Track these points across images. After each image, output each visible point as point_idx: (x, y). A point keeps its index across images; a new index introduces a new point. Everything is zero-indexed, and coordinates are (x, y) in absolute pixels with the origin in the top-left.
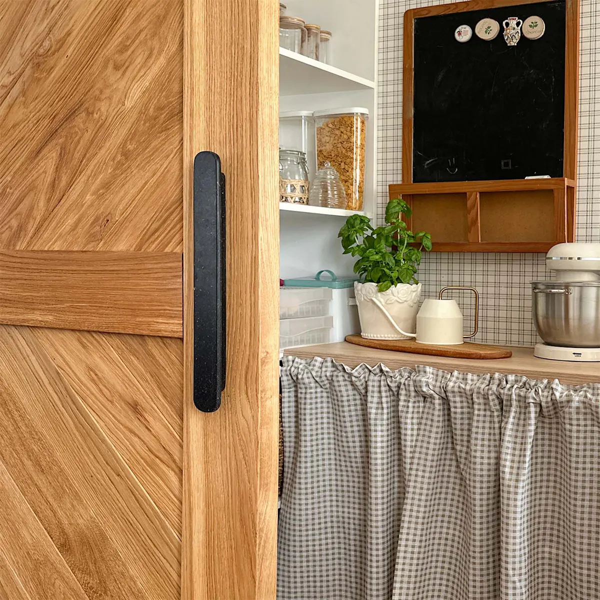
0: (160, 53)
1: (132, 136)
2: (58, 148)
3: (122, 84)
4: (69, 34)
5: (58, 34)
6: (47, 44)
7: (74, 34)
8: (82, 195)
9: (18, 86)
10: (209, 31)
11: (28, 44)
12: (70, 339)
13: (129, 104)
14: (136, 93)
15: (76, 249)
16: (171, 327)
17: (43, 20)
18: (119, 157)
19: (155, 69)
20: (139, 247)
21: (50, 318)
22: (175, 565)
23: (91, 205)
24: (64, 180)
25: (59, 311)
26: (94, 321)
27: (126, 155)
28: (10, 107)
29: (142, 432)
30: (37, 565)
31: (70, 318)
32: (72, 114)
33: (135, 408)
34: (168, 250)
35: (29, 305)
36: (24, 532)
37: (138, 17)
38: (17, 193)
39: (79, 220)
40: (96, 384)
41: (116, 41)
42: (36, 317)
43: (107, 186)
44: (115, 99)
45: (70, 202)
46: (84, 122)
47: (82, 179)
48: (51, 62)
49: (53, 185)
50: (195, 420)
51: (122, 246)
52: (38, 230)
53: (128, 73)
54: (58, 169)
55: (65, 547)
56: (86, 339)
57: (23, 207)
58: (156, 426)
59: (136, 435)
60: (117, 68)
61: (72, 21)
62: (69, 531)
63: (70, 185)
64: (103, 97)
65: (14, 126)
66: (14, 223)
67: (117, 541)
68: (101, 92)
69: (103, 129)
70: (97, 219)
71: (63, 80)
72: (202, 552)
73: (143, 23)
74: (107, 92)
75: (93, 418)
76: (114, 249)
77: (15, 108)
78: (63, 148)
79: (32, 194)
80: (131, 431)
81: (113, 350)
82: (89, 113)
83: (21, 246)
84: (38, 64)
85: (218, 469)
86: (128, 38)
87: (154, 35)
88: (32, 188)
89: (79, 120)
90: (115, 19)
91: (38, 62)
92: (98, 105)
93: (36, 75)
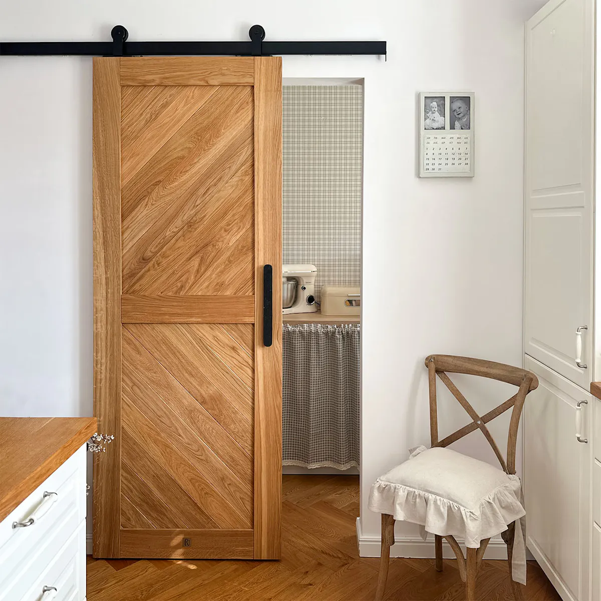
0: (243, 228)
1: (232, 255)
2: (200, 258)
3: (228, 237)
4: (205, 216)
5: (199, 216)
6: (195, 219)
7: (207, 216)
8: (211, 275)
9: (180, 233)
10: (264, 225)
11: (185, 218)
12: (206, 327)
13: (231, 244)
14: (234, 240)
15: (208, 294)
16: (250, 320)
17: (192, 210)
18: (227, 262)
19: (241, 233)
20: (235, 294)
21: (199, 320)
22: (251, 400)
23: (216, 278)
24: (203, 269)
25: (203, 317)
26: (220, 320)
27: (230, 262)
28: (177, 241)
29: (237, 356)
30: (191, 412)
31: (209, 319)
32: (206, 245)
33: (234, 348)
34: (247, 294)
35: (191, 315)
36: (184, 401)
37: (234, 215)
38: (180, 274)
39: (209, 284)
40: (217, 342)
41: (224, 223)
42: (194, 319)
43: (222, 272)
44: (225, 241)
45: (205, 277)
46: (212, 249)
47: (211, 269)
48: (197, 226)
49: (198, 271)
50: (260, 351)
51: (228, 293)
52: (190, 288)
53: (230, 233)
54: (200, 265)
55: (203, 402)
56: (213, 326)
57: (184, 278)
58: (243, 354)
59: (234, 358)
60: (226, 231)
61: (206, 212)
62: (206, 396)
63: (205, 271)
64: (220, 240)
65: (178, 248)
66: (179, 285)
67: (227, 396)
68: (219, 239)
69: (219, 253)
70: (218, 283)
71: (202, 233)
72: (263, 392)
73: (236, 217)
74: (222, 239)
75: (216, 354)
76: (225, 294)
77: (179, 241)
78: (202, 258)
79: (187, 274)
80: (232, 357)
81: (224, 328)
82: (214, 246)
83: (182, 293)
84: (191, 226)
85: (268, 364)
86: (230, 221)
87: (241, 221)
88: (188, 271)
89: (210, 248)
90: (225, 213)
91: (190, 225)
92: (218, 243)
93: (190, 229)
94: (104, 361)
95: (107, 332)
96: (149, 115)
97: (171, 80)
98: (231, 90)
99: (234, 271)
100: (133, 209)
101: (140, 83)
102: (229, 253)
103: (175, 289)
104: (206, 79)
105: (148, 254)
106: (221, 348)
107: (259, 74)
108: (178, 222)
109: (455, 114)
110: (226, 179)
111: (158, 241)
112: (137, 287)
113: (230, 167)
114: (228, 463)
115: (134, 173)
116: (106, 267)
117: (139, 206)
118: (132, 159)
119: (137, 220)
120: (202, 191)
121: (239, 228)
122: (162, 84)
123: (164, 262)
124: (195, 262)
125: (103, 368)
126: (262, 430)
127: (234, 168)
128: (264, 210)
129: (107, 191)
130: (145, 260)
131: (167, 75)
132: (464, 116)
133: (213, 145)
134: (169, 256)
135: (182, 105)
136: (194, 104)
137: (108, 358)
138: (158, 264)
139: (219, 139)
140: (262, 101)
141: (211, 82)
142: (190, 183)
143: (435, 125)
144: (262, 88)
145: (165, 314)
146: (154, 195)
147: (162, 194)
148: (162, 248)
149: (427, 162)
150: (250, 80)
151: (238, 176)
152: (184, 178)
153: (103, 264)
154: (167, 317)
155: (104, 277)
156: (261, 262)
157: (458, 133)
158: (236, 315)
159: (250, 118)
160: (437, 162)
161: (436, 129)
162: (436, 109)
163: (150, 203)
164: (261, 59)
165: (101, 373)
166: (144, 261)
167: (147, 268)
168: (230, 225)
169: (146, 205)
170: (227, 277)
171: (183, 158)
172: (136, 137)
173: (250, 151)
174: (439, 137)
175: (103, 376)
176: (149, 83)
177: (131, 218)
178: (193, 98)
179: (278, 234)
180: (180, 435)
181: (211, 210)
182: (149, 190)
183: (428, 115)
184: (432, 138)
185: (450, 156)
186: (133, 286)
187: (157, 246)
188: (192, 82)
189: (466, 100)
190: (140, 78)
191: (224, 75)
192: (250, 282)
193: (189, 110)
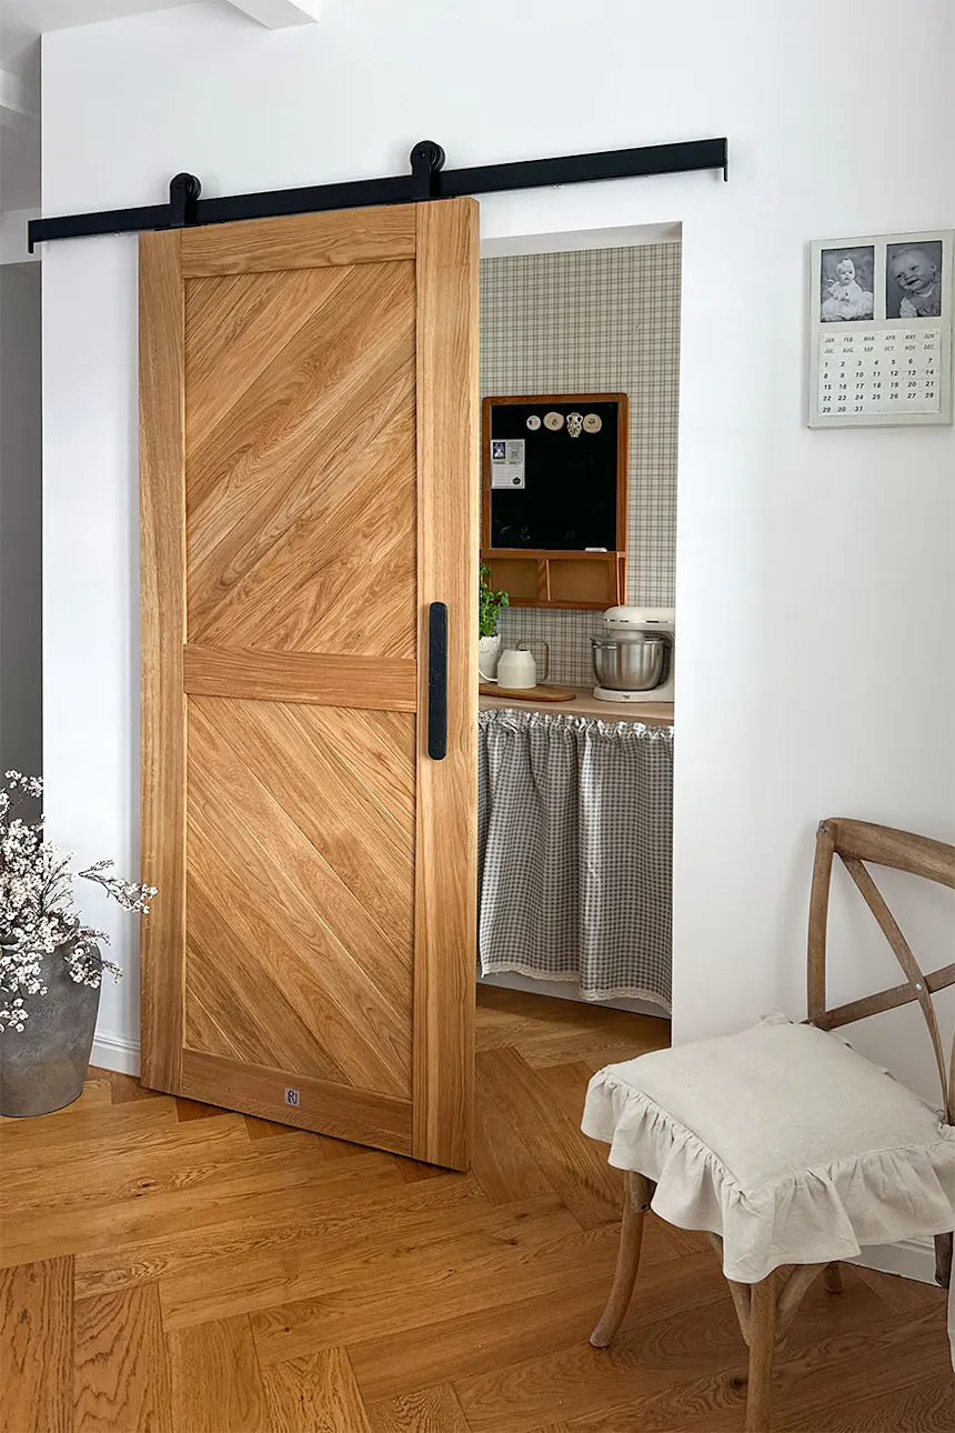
0: (399, 530)
1: (378, 581)
2: (319, 584)
3: (369, 547)
4: (327, 509)
5: (317, 507)
6: (308, 512)
7: (331, 509)
8: (338, 617)
9: (282, 541)
10: (436, 525)
11: (292, 510)
12: (329, 711)
13: (375, 561)
14: (380, 555)
15: (333, 652)
16: (408, 706)
17: (305, 496)
18: (368, 595)
19: (395, 541)
20: (383, 654)
21: (315, 698)
22: (411, 857)
23: (347, 623)
24: (324, 606)
25: (321, 693)
26: (352, 701)
27: (373, 594)
28: (278, 552)
29: (385, 772)
30: (301, 863)
31: (332, 699)
32: (330, 562)
33: (379, 757)
34: (403, 657)
35: (299, 689)
36: (290, 842)
37: (381, 507)
38: (284, 612)
39: (336, 633)
40: (349, 741)
41: (363, 519)
42: (304, 696)
43: (358, 612)
44: (364, 557)
45: (330, 619)
46: (340, 569)
47: (339, 606)
48: (312, 525)
49: (315, 609)
50: (426, 765)
51: (371, 651)
52: (302, 637)
53: (374, 541)
54: (318, 597)
55: (324, 848)
56: (342, 712)
57: (290, 621)
58: (394, 768)
59: (380, 774)
60: (365, 536)
61: (330, 500)
62: (328, 839)
63: (329, 609)
64: (355, 554)
65: (280, 566)
66: (282, 632)
67: (367, 844)
68: (353, 550)
69: (354, 576)
70: (350, 634)
71: (323, 538)
72: (431, 845)
73: (386, 510)
74: (357, 552)
75: (347, 764)
76: (364, 654)
77: (282, 552)
78: (322, 584)
79: (296, 613)
80: (377, 772)
81: (361, 716)
82: (344, 564)
83: (288, 647)
84: (302, 526)
85: (442, 796)
86: (374, 518)
87: (394, 518)
89: (336, 567)
90: (364, 505)
91: (302, 524)
92: (351, 559)
93: (300, 532)
94: (156, 755)
95: (161, 708)
96: (231, 328)
97: (265, 261)
98: (375, 270)
99: (380, 612)
100: (206, 496)
101: (213, 271)
102: (371, 578)
103: (274, 640)
104: (327, 254)
105: (230, 575)
106: (356, 752)
107: (425, 236)
108: (281, 519)
109: (903, 283)
110: (365, 437)
111: (244, 553)
112: (211, 632)
113: (372, 417)
114: (368, 969)
115: (208, 431)
116: (160, 594)
117: (215, 491)
118: (201, 410)
119: (210, 515)
120: (322, 461)
121: (390, 532)
122: (252, 270)
123: (257, 589)
124: (310, 593)
125: (156, 768)
126: (429, 919)
127: (379, 420)
128: (436, 498)
129: (160, 463)
130: (225, 585)
131: (258, 253)
132: (924, 287)
133: (342, 375)
134: (263, 580)
135: (288, 304)
136: (308, 302)
137: (164, 753)
138: (247, 594)
139: (354, 363)
140: (431, 287)
141: (336, 260)
142: (302, 447)
143: (849, 311)
144: (432, 259)
145: (255, 683)
146: (239, 470)
147: (252, 467)
148: (253, 565)
149: (827, 393)
150: (409, 249)
151: (388, 434)
152: (290, 438)
153: (155, 589)
154: (258, 688)
155: (156, 610)
156: (428, 597)
157: (908, 325)
158: (381, 695)
159: (410, 321)
160: (851, 392)
161: (851, 319)
162: (853, 276)
163: (232, 484)
164: (429, 206)
165: (152, 776)
166: (223, 587)
167: (226, 601)
168: (373, 525)
169: (227, 487)
170: (370, 622)
171: (287, 402)
172: (211, 367)
173: (409, 387)
174: (858, 336)
175: (156, 780)
176: (228, 270)
177: (201, 510)
178: (306, 291)
179: (462, 545)
180: (282, 903)
181: (339, 496)
182: (232, 462)
183: (831, 289)
184: (839, 338)
185: (886, 379)
186: (205, 630)
187: (244, 561)
188: (301, 262)
189: (933, 249)
190: (212, 263)
191: (358, 243)
192: (410, 636)
193: (298, 315)
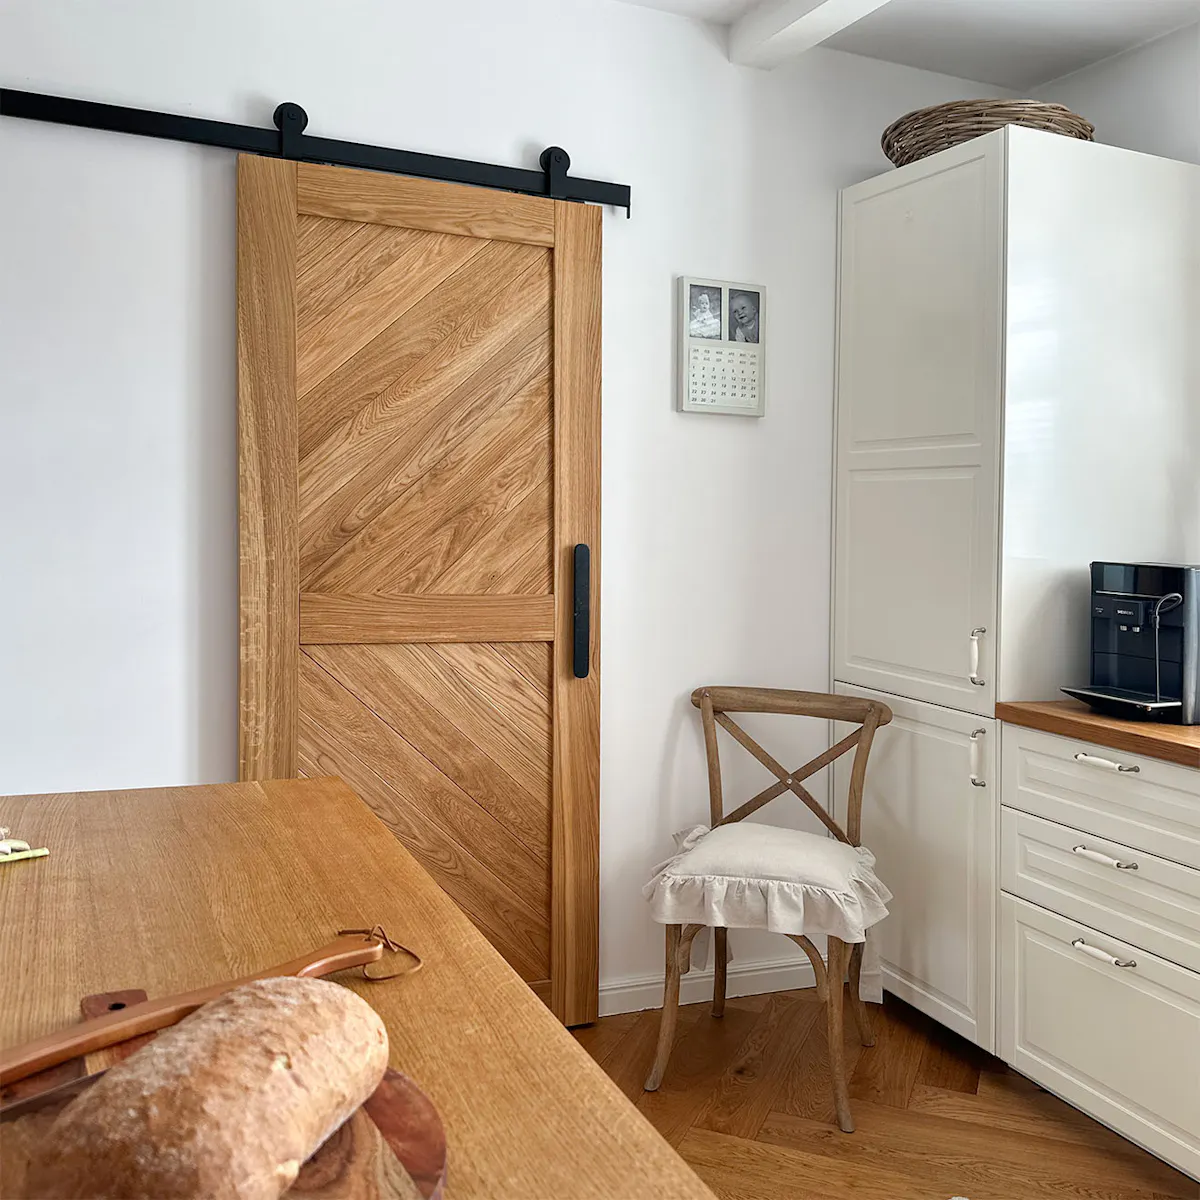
0: (532, 482)
1: (512, 528)
2: (453, 529)
3: (504, 497)
4: (462, 460)
5: (453, 458)
6: (444, 463)
7: (466, 461)
8: (473, 560)
9: (415, 488)
10: (572, 478)
11: (426, 460)
12: (464, 648)
13: (509, 509)
14: (515, 501)
15: (467, 593)
16: (546, 636)
17: (439, 447)
18: (502, 539)
19: (528, 492)
20: (516, 592)
21: (452, 636)
23: (481, 566)
24: (458, 550)
25: (459, 631)
27: (508, 539)
28: (409, 499)
29: (518, 696)
30: (434, 795)
31: (471, 635)
32: (464, 510)
33: (515, 684)
34: (539, 593)
35: (436, 629)
36: (422, 777)
37: (515, 461)
38: (414, 557)
39: (471, 576)
40: (483, 673)
41: (499, 470)
42: (443, 636)
43: (493, 555)
44: (501, 503)
45: (463, 563)
46: (474, 516)
47: (474, 550)
48: (447, 475)
49: (448, 553)
50: (562, 687)
51: (505, 590)
52: (434, 581)
53: (508, 491)
54: (452, 542)
55: (458, 777)
56: (476, 647)
57: (422, 565)
58: (531, 693)
59: (515, 700)
60: (500, 486)
61: (465, 453)
62: (462, 766)
63: (461, 554)
64: (490, 502)
65: (411, 512)
66: (413, 576)
67: (502, 764)
68: (488, 499)
69: (488, 523)
70: (485, 575)
71: (455, 488)
73: (520, 464)
74: (493, 500)
75: (479, 692)
76: (499, 593)
77: (414, 500)
78: (457, 531)
79: (429, 558)
80: (511, 698)
81: (495, 650)
82: (479, 511)
83: (419, 591)
84: (435, 475)
86: (509, 470)
87: (528, 470)
88: (430, 553)
89: (471, 514)
90: (500, 457)
91: (435, 473)
92: (486, 506)
93: (433, 481)
94: (261, 714)
95: (270, 662)
96: (354, 274)
97: (399, 216)
98: (511, 249)
99: (516, 554)
100: (321, 441)
101: (337, 214)
102: (505, 525)
103: (404, 584)
104: (468, 224)
105: (352, 521)
106: (491, 683)
107: (563, 228)
108: (413, 468)
109: (737, 316)
110: (502, 398)
111: (369, 499)
112: (329, 579)
113: (509, 379)
114: (503, 875)
115: (324, 374)
116: (269, 542)
117: (334, 436)
118: (317, 351)
119: (327, 461)
120: (458, 415)
121: (525, 483)
122: (383, 223)
123: (385, 536)
124: (444, 538)
125: (262, 727)
126: (566, 820)
127: (516, 382)
128: (572, 455)
129: (270, 403)
130: (345, 532)
131: (392, 207)
132: (749, 322)
133: (479, 339)
134: (393, 527)
135: (420, 262)
136: (443, 265)
137: (272, 710)
138: (373, 540)
139: (490, 330)
140: (569, 277)
141: (478, 232)
142: (433, 403)
143: (706, 331)
144: (569, 254)
145: (388, 627)
146: (364, 418)
147: (379, 416)
148: (380, 511)
150: (549, 238)
151: (522, 396)
152: (423, 391)
153: (261, 537)
154: (392, 632)
155: (263, 559)
156: (565, 539)
158: (520, 628)
159: (546, 298)
161: (708, 337)
162: (708, 306)
163: (355, 433)
164: (567, 205)
165: (256, 736)
166: (342, 534)
167: (349, 545)
168: (509, 476)
169: (349, 434)
170: (503, 564)
171: (421, 356)
172: (327, 312)
173: (545, 356)
175: (261, 742)
176: (358, 215)
177: (316, 455)
178: (439, 253)
179: (594, 496)
180: (415, 838)
181: (476, 446)
182: (356, 409)
183: (695, 314)
186: (320, 577)
187: (370, 508)
188: (439, 226)
190: (339, 205)
191: (501, 222)
192: (545, 573)
193: (433, 274)
